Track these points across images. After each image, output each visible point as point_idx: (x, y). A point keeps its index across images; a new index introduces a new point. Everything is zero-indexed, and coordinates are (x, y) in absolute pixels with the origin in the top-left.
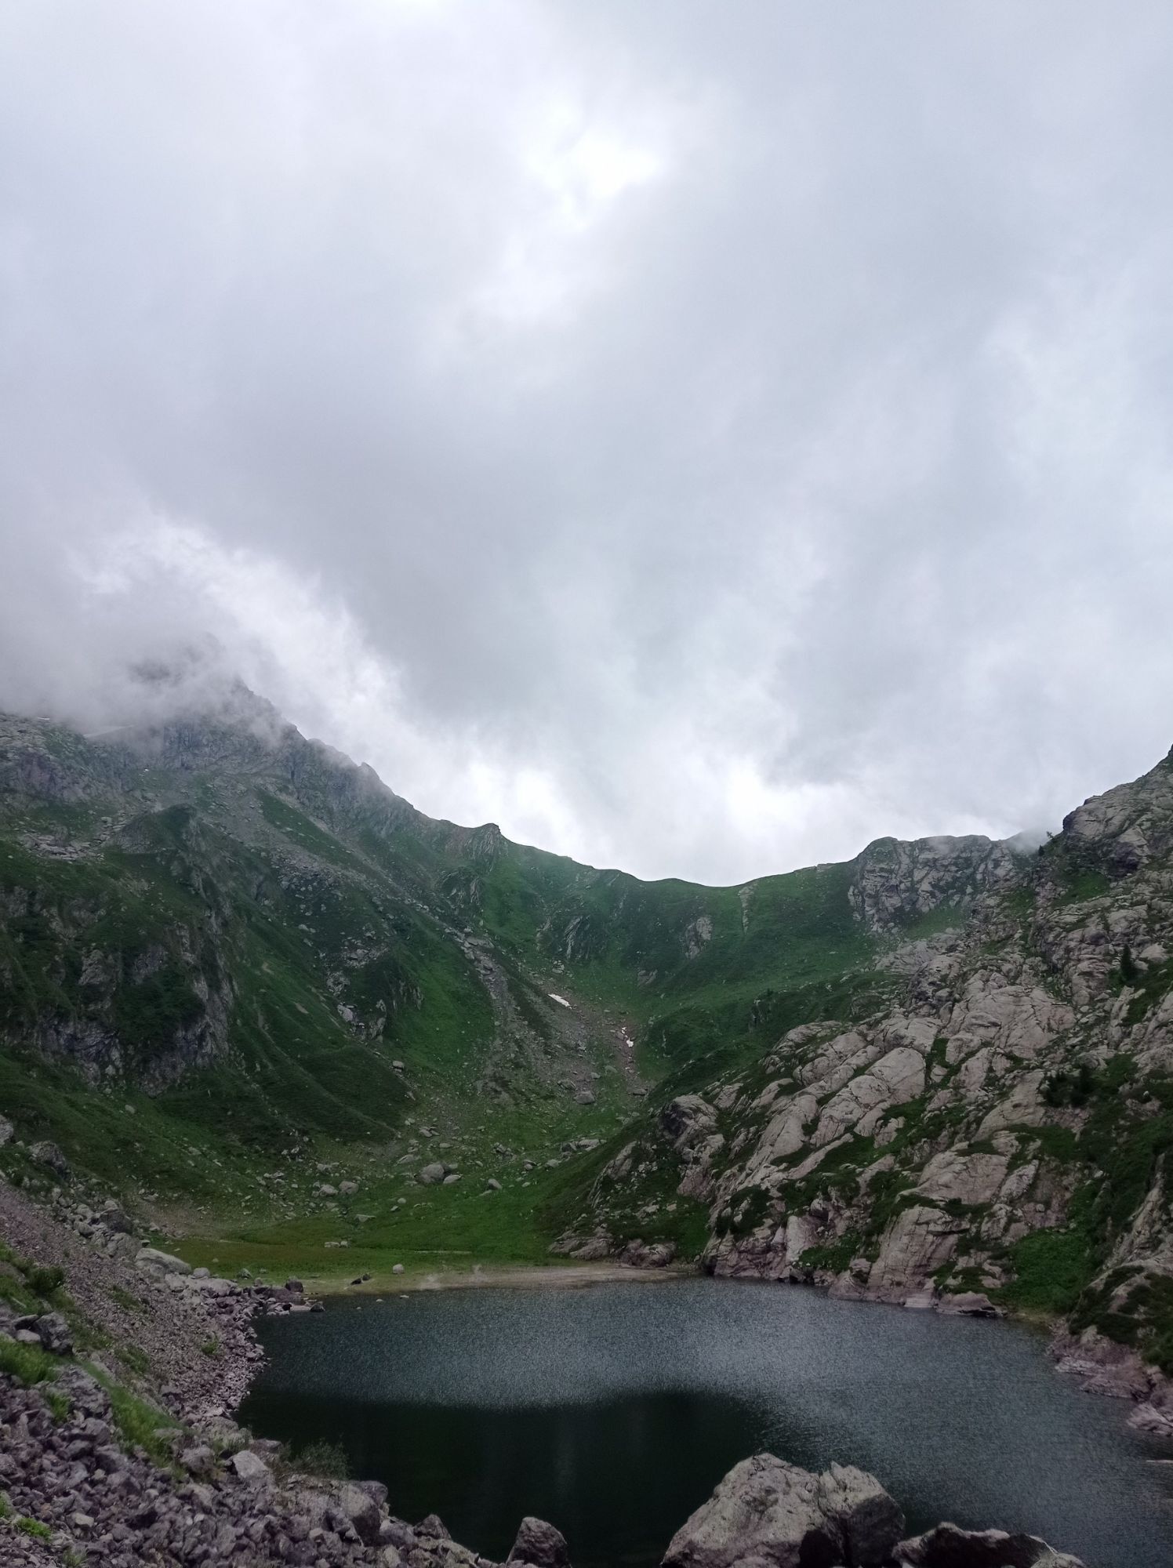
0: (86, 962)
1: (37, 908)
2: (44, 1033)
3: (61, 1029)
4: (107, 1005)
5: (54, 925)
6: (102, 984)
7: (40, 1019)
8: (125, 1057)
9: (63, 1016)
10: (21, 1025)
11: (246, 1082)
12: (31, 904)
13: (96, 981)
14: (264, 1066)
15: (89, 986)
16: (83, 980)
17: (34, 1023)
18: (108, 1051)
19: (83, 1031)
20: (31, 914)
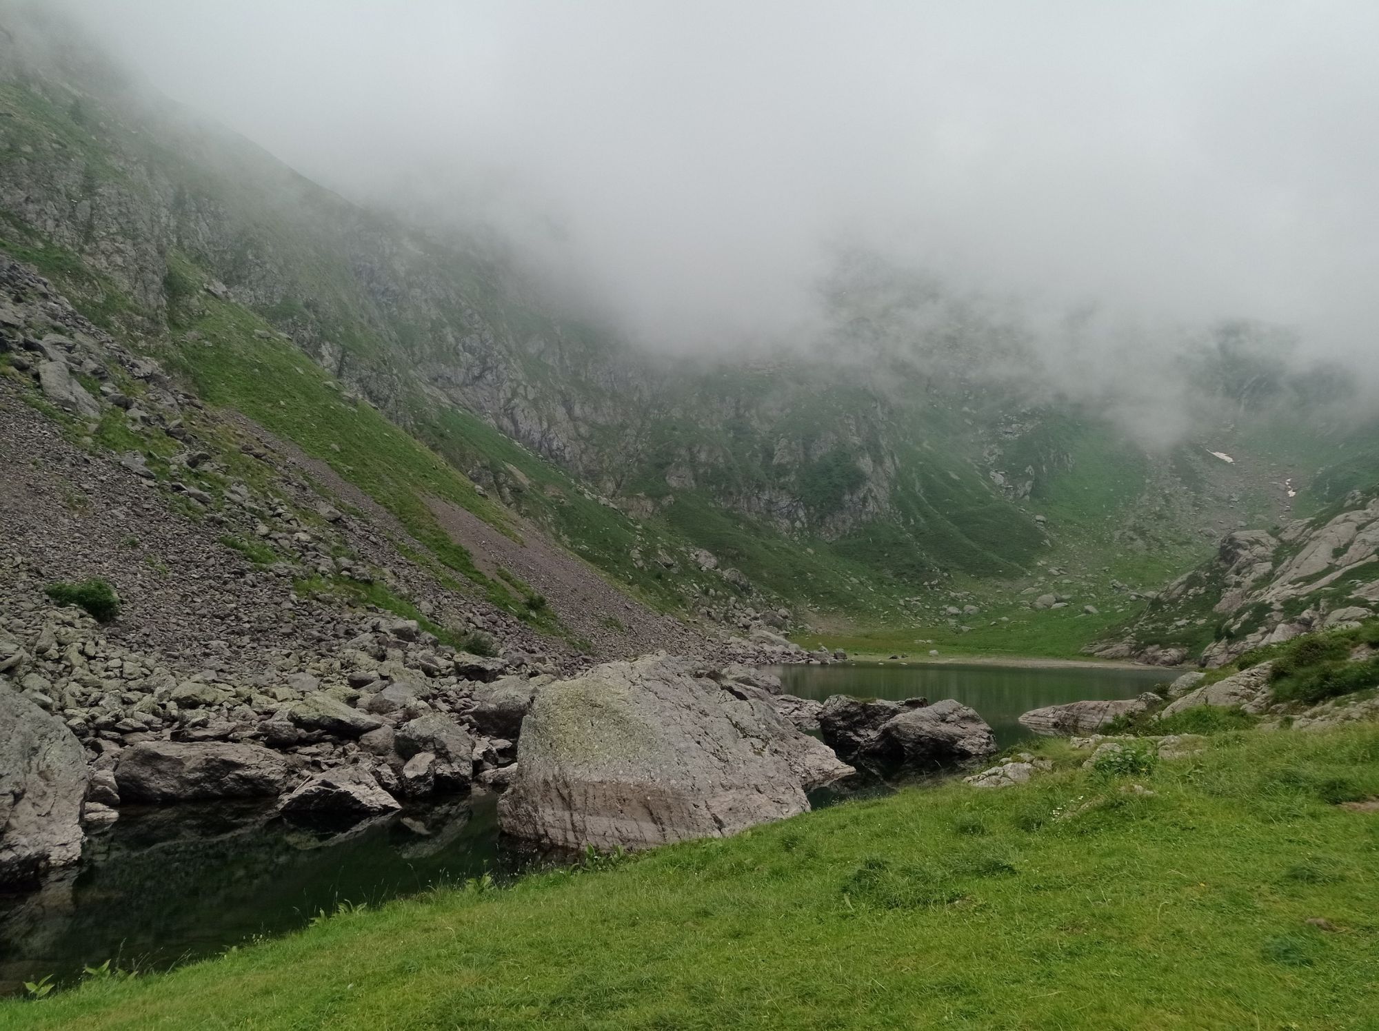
0: (777, 448)
1: (742, 411)
2: (749, 500)
3: (760, 496)
4: (793, 478)
5: (753, 423)
6: (788, 463)
7: (744, 490)
8: (807, 515)
9: (761, 487)
10: (731, 494)
11: (902, 533)
12: (737, 409)
13: (783, 461)
14: (916, 521)
15: (779, 465)
16: (775, 461)
17: (740, 493)
18: (796, 511)
19: (776, 497)
20: (738, 416)
